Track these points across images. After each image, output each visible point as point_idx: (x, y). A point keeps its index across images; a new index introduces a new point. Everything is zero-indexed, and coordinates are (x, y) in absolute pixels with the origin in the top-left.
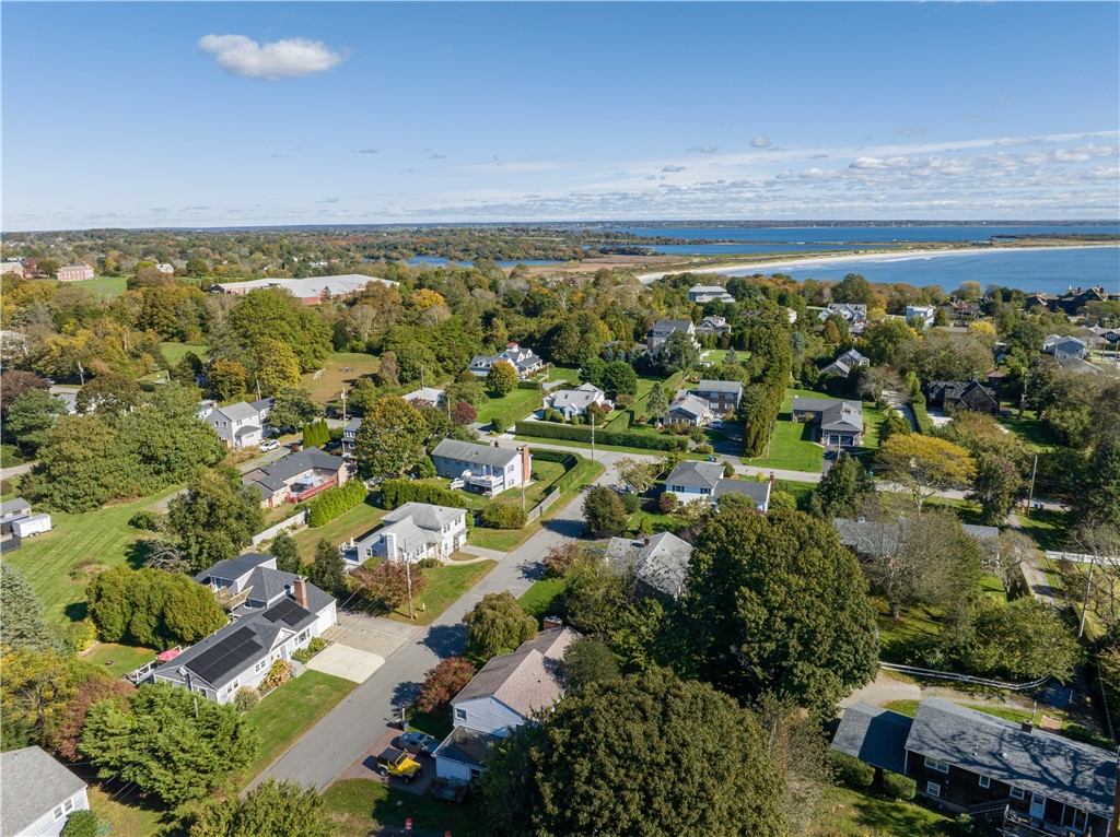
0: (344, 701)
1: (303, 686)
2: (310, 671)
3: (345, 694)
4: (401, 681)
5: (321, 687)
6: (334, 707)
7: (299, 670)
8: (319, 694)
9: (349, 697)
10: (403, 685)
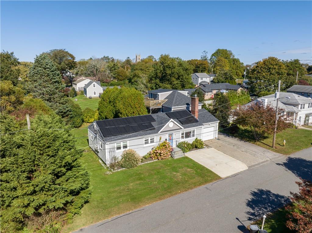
0: (203, 187)
1: (175, 165)
2: (187, 158)
3: (206, 182)
4: (260, 188)
5: (189, 170)
6: (192, 188)
7: (178, 154)
8: (184, 174)
9: (208, 185)
10: (262, 192)
